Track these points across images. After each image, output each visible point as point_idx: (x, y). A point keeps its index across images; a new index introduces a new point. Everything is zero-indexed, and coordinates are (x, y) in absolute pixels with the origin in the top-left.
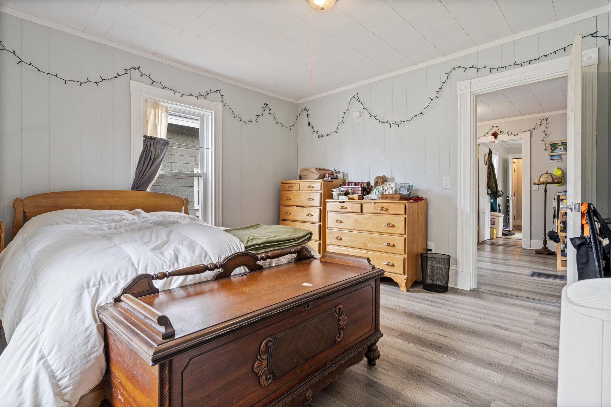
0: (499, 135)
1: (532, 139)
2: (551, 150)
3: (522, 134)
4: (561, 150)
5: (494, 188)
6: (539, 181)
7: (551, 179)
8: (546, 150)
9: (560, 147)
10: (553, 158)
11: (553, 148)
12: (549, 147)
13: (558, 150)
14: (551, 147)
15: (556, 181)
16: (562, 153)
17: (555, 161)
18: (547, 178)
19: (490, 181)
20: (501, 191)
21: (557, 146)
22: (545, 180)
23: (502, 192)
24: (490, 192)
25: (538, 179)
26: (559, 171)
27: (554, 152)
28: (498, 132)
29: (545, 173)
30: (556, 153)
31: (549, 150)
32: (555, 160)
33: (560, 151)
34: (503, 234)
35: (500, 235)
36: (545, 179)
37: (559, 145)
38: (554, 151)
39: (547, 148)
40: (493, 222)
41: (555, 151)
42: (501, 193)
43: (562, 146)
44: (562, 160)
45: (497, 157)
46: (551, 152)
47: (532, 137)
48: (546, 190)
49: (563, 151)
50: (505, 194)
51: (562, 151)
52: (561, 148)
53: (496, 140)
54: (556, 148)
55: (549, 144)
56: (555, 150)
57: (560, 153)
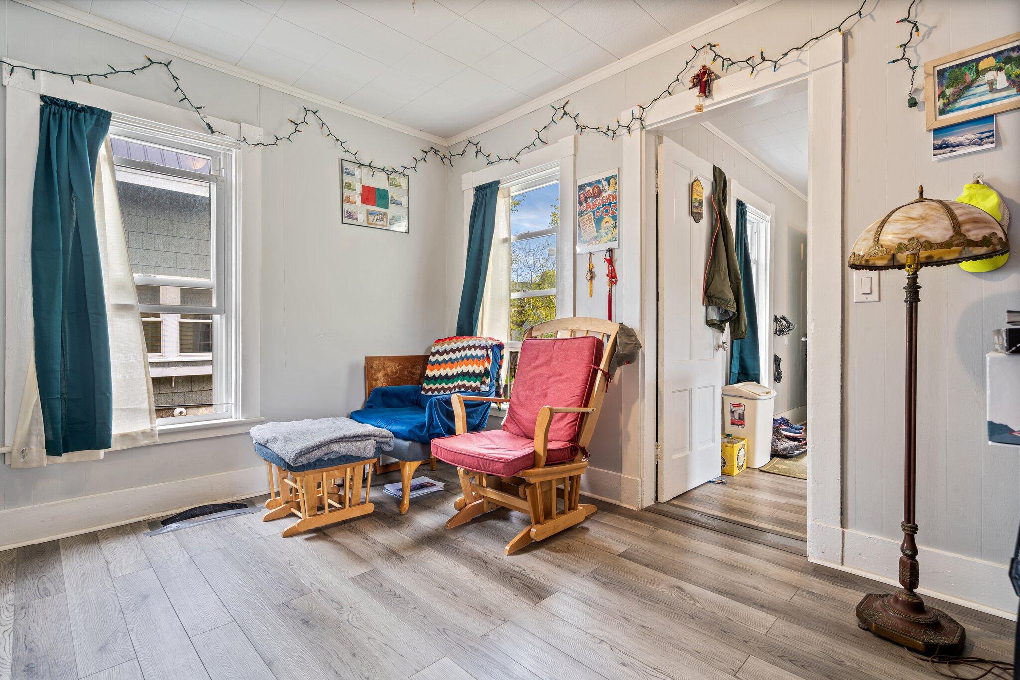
0: (718, 77)
1: (850, 65)
2: (940, 103)
3: (806, 55)
4: (992, 90)
5: (727, 302)
6: (877, 240)
7: (947, 222)
8: (913, 103)
9: (989, 76)
10: (952, 140)
11: (949, 91)
12: (928, 88)
13: (979, 92)
14: (941, 84)
15: (975, 234)
16: (997, 103)
17: (961, 151)
18: (923, 219)
19: (716, 278)
20: (784, 318)
21: (970, 76)
22: (908, 231)
23: (787, 322)
24: (714, 316)
25: (873, 233)
26: (985, 197)
27: (957, 105)
28: (716, 68)
29: (913, 200)
30: (966, 111)
31: (930, 106)
32: (960, 145)
33: (989, 97)
34: (775, 454)
35: (762, 458)
36: (913, 225)
37: (982, 65)
38: (955, 101)
39: (920, 98)
40: (736, 416)
41: (962, 103)
42: (784, 323)
43: (1000, 69)
44: (998, 144)
45: (769, 218)
46: (942, 112)
47: (850, 60)
48: (913, 291)
49: (1004, 94)
50: (795, 327)
51: (996, 95)
52: (991, 83)
53: (708, 101)
54: (968, 87)
55: (928, 75)
56: (959, 96)
57: (990, 105)
